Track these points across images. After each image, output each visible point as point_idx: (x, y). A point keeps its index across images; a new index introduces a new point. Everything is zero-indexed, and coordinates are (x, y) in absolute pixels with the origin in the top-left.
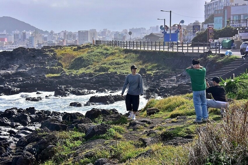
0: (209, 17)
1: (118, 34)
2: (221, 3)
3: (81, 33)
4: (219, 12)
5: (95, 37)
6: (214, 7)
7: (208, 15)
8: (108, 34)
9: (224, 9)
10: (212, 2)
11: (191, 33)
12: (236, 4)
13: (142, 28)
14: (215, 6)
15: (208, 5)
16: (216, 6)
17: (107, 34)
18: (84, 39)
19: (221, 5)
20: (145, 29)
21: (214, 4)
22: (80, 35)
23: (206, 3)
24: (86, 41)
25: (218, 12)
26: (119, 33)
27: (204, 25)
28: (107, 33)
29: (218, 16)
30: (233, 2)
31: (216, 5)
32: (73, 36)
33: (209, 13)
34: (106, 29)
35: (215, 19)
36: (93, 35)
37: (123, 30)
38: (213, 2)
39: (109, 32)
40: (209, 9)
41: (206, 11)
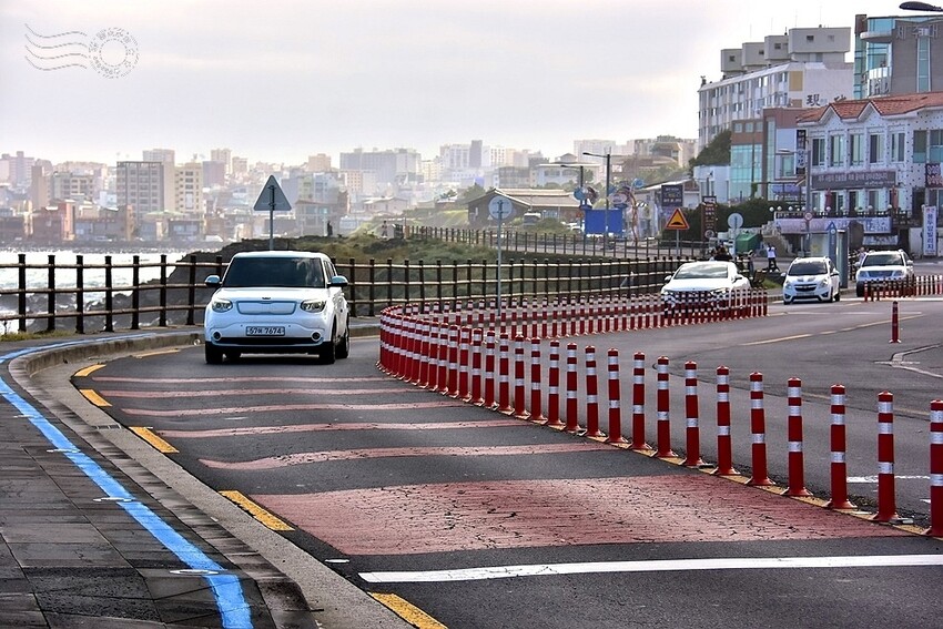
0: (713, 137)
1: (300, 181)
2: (758, 91)
3: (133, 172)
4: (750, 128)
5: (194, 190)
6: (735, 101)
7: (712, 130)
8: (233, 177)
9: (765, 117)
10: (726, 82)
11: (648, 198)
12: (810, 97)
13: (403, 151)
14: (735, 96)
15: (713, 92)
16: (742, 97)
17: (230, 176)
18: (144, 202)
19: (758, 96)
20: (415, 155)
21: (733, 91)
22: (126, 180)
23: (704, 82)
24: (155, 209)
25: (744, 129)
26: (303, 178)
27: (696, 169)
28: (229, 169)
29: (745, 140)
30: (801, 90)
31: (740, 93)
32: (79, 184)
33: (714, 124)
34: (226, 153)
35: (735, 150)
36: (184, 183)
37: (310, 158)
38: (730, 81)
39: (241, 164)
40: (714, 105)
41: (706, 112)
